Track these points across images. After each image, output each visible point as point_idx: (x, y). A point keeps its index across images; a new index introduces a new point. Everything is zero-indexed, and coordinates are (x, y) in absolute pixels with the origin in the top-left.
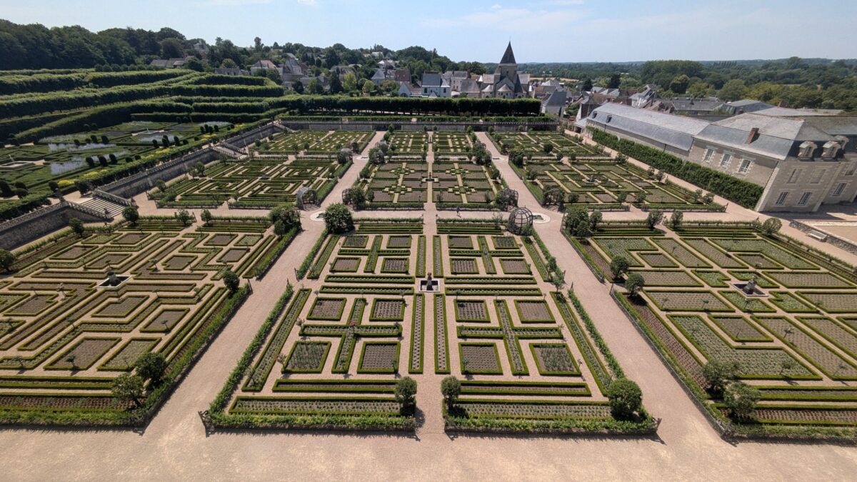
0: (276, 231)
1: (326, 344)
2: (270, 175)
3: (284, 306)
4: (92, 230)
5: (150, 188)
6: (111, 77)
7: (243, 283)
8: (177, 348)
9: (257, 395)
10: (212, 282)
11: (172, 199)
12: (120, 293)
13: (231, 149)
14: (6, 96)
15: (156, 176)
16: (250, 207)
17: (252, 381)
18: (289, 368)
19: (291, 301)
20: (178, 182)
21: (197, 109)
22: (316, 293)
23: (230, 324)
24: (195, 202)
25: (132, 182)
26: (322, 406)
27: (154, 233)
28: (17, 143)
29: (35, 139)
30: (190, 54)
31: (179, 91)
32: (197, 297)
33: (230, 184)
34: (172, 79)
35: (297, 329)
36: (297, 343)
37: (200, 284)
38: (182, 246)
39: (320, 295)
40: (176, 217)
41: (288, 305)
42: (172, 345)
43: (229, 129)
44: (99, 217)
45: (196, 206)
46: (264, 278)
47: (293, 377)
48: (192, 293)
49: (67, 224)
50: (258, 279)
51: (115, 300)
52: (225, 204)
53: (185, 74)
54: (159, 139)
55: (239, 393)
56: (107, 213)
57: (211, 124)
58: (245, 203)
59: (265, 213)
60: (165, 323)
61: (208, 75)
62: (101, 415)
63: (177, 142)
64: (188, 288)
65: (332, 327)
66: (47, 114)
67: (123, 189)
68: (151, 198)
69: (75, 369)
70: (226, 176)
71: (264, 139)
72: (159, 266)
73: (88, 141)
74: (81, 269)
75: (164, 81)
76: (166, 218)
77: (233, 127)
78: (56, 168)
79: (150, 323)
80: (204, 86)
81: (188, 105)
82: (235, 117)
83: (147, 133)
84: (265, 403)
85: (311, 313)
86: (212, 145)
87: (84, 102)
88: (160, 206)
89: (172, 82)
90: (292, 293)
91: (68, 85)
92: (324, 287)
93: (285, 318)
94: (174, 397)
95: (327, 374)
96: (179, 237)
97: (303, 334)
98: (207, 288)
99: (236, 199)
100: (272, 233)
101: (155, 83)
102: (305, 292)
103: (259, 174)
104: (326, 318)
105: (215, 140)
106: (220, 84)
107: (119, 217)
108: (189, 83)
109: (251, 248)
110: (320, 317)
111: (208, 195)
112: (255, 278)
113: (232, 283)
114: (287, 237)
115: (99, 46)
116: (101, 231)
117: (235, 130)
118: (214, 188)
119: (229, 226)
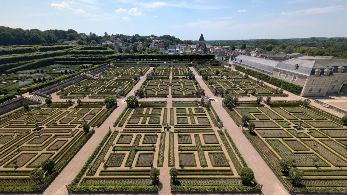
0: (107, 107)
1: (123, 154)
2: (106, 85)
3: (107, 138)
4: (32, 108)
5: (58, 90)
6: (47, 48)
7: (91, 128)
8: (61, 157)
9: (92, 177)
10: (79, 128)
11: (66, 95)
12: (40, 134)
13: (92, 75)
14: (5, 56)
15: (61, 86)
16: (97, 98)
17: (91, 171)
18: (107, 165)
19: (110, 136)
20: (70, 88)
21: (80, 59)
22: (121, 132)
23: (84, 146)
24: (75, 96)
25: (51, 88)
26: (119, 181)
27: (57, 109)
28: (7, 73)
29: (14, 72)
30: (79, 39)
31: (74, 53)
32: (72, 135)
33: (90, 88)
34: (71, 48)
35: (111, 148)
36: (111, 154)
37: (73, 129)
38: (68, 114)
39: (123, 133)
40: (67, 102)
41: (109, 138)
42: (59, 155)
43: (92, 67)
44: (36, 102)
45: (76, 98)
46: (100, 127)
47: (108, 169)
48: (70, 133)
49: (22, 106)
50: (97, 127)
51: (38, 137)
52: (87, 97)
53: (76, 46)
54: (63, 71)
55: (85, 176)
56: (39, 101)
57: (85, 65)
58: (95, 96)
59: (103, 100)
60: (57, 146)
61: (85, 46)
62: (24, 187)
63: (71, 72)
64: (68, 131)
65: (126, 147)
66: (20, 62)
67: (47, 91)
68: (58, 94)
69: (17, 167)
70: (89, 85)
71: (106, 71)
72: (58, 122)
73: (35, 72)
74: (25, 124)
75: (68, 49)
76: (63, 103)
77: (93, 66)
78: (21, 83)
79: (51, 146)
80: (83, 51)
81: (76, 58)
82: (95, 62)
83: (59, 69)
84: (95, 180)
85: (118, 141)
86: (84, 73)
87: (36, 57)
88: (61, 98)
89: (71, 49)
90: (111, 133)
91: (30, 51)
92: (124, 130)
93: (107, 143)
94: (57, 178)
95: (122, 167)
96: (67, 110)
97: (114, 150)
98: (76, 131)
99: (92, 94)
100: (105, 108)
101: (64, 50)
102: (117, 132)
103: (102, 84)
104: (124, 143)
105: (86, 71)
106: (89, 50)
107: (44, 103)
108: (78, 50)
109: (96, 114)
110: (122, 143)
111: (81, 93)
112: (96, 127)
113: (86, 129)
114: (111, 109)
115: (44, 36)
116: (36, 108)
117: (94, 67)
118: (84, 90)
119: (88, 105)
